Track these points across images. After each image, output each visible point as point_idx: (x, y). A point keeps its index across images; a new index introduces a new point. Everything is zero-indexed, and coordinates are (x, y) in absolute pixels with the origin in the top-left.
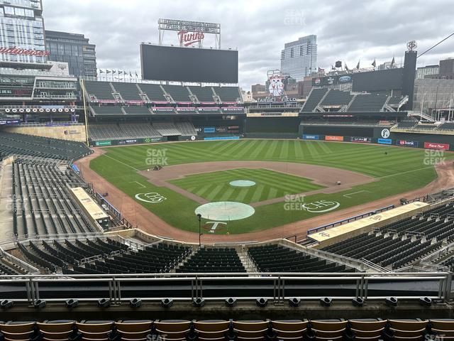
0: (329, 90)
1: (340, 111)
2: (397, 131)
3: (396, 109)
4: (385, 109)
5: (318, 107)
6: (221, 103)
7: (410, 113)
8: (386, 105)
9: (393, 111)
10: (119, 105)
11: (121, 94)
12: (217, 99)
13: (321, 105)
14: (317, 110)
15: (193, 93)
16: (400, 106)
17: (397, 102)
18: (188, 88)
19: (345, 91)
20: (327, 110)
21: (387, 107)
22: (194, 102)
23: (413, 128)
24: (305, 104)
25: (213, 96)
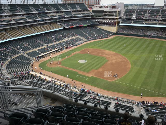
10: (134, 20)
11: (137, 15)
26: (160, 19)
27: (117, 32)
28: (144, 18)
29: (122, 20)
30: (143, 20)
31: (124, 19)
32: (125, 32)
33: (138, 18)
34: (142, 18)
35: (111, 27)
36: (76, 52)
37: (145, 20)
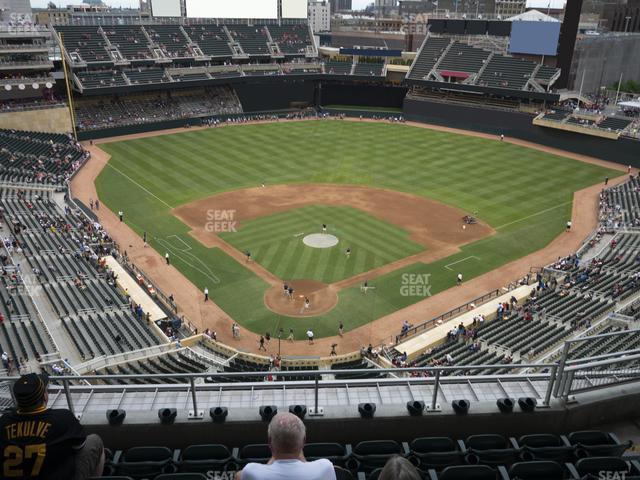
0: (452, 41)
1: (465, 83)
2: (542, 123)
3: (545, 87)
4: (530, 86)
5: (433, 71)
6: (281, 56)
7: (564, 96)
8: (531, 81)
9: (541, 90)
10: (118, 68)
11: (120, 49)
12: (274, 49)
13: (439, 68)
14: (432, 76)
15: (235, 38)
16: (552, 83)
17: (548, 77)
18: (225, 28)
19: (475, 47)
20: (446, 78)
21: (533, 83)
22: (236, 56)
23: (564, 121)
24: (413, 63)
25: (268, 44)
26: (204, 58)
27: (77, 129)
28: (158, 60)
29: (80, 77)
30: (157, 65)
31: (80, 69)
32: (106, 124)
33: (134, 59)
34: (149, 59)
35: (47, 111)
36: (189, 233)
37: (163, 66)
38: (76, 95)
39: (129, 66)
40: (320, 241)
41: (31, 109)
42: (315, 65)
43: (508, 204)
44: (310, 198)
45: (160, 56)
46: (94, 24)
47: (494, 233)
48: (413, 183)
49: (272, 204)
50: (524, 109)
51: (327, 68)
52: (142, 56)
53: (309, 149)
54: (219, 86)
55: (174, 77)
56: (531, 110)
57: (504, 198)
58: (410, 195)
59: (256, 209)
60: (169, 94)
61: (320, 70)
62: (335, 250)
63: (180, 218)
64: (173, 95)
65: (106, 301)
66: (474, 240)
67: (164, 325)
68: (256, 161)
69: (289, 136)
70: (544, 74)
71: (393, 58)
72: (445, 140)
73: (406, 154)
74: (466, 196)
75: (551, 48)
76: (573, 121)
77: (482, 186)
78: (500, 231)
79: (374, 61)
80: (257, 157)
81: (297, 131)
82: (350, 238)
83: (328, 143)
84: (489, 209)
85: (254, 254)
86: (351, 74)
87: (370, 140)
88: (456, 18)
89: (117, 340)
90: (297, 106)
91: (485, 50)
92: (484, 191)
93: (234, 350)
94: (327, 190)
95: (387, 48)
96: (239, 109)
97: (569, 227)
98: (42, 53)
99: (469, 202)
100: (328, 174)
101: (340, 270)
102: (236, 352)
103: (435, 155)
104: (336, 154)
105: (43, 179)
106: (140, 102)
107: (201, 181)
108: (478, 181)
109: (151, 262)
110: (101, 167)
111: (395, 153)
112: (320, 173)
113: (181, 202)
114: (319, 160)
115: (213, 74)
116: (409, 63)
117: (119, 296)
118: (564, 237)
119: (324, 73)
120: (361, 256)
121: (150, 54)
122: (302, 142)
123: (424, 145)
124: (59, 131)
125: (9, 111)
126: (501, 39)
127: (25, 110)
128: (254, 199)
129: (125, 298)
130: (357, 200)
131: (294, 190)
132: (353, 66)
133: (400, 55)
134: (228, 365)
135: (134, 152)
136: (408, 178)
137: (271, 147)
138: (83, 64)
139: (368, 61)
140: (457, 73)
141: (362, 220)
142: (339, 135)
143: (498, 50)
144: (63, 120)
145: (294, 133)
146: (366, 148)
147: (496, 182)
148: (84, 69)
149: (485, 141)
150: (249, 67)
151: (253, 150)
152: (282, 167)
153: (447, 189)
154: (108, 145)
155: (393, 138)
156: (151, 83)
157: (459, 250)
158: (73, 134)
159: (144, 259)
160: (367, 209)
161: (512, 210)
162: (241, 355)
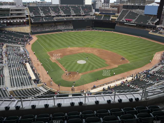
0: (129, 11)
1: (131, 22)
2: (151, 33)
4: (149, 23)
5: (123, 19)
6: (84, 14)
7: (158, 26)
8: (149, 22)
9: (152, 24)
10: (42, 17)
11: (43, 12)
12: (82, 13)
13: (125, 18)
14: (123, 20)
15: (72, 10)
16: (155, 23)
17: (154, 21)
18: (70, 7)
19: (135, 13)
20: (126, 21)
21: (150, 23)
22: (72, 14)
23: (157, 33)
24: (118, 17)
25: (81, 11)
26: (64, 15)
27: (31, 32)
28: (52, 15)
29: (33, 19)
30: (52, 16)
31: (33, 17)
32: (39, 30)
33: (46, 15)
34: (50, 15)
35: (24, 27)
36: (50, 58)
37: (54, 17)
38: (31, 23)
39: (45, 17)
40: (81, 62)
41: (20, 27)
42: (92, 17)
43: (136, 55)
44: (83, 51)
45: (53, 14)
46: (37, 6)
47: (129, 62)
48: (111, 48)
49: (73, 52)
50: (147, 29)
51: (96, 18)
52: (48, 14)
53: (87, 38)
54: (68, 22)
55: (56, 19)
56: (149, 30)
57: (135, 53)
58: (109, 51)
59: (68, 53)
60: (55, 24)
61: (94, 18)
62: (84, 65)
63: (49, 55)
64: (56, 24)
65: (23, 74)
66: (123, 64)
67: (35, 81)
68: (73, 41)
69: (83, 35)
70: (153, 20)
71: (113, 15)
72: (124, 37)
73: (113, 40)
74: (125, 52)
75: (155, 13)
76: (160, 33)
77: (130, 50)
78: (130, 62)
79: (108, 16)
80: (73, 40)
81: (86, 34)
82: (89, 62)
83: (93, 37)
84: (130, 56)
85: (63, 64)
86: (102, 19)
87: (104, 37)
88: (130, 5)
89: (22, 83)
90: (88, 27)
91: (138, 13)
92: (130, 51)
93: (49, 88)
94: (88, 49)
95: (112, 13)
96: (72, 28)
97: (150, 62)
98: (24, 13)
99: (125, 54)
100: (90, 45)
101: (84, 70)
102: (50, 89)
103: (120, 41)
104: (94, 40)
105: (20, 43)
106: (48, 25)
107: (57, 46)
108: (129, 48)
109: (38, 65)
110: (34, 41)
111: (109, 40)
112: (88, 45)
113: (50, 51)
114: (88, 41)
115: (66, 19)
116: (117, 17)
117: (27, 73)
118: (148, 65)
119: (95, 19)
120: (91, 66)
121: (50, 13)
122: (86, 37)
123: (118, 38)
124: (27, 32)
125: (15, 27)
126: (142, 10)
127: (19, 27)
128: (69, 51)
129: (28, 73)
130: (95, 52)
131: (80, 49)
132: (103, 17)
133: (115, 14)
134: (46, 92)
135: (44, 38)
136: (110, 47)
137: (78, 38)
138: (34, 16)
139: (106, 16)
140: (130, 20)
141: (94, 57)
142: (96, 35)
143: (141, 13)
144: (28, 30)
145: (85, 34)
146: (102, 39)
147: (134, 49)
148: (34, 17)
149: (135, 38)
150: (76, 17)
151: (73, 38)
152: (79, 43)
153: (120, 50)
154: (38, 36)
155: (110, 36)
156: (50, 21)
157: (118, 67)
158: (30, 33)
159: (37, 64)
160: (97, 55)
161: (136, 57)
162: (51, 90)
